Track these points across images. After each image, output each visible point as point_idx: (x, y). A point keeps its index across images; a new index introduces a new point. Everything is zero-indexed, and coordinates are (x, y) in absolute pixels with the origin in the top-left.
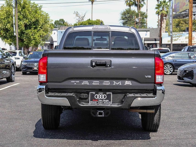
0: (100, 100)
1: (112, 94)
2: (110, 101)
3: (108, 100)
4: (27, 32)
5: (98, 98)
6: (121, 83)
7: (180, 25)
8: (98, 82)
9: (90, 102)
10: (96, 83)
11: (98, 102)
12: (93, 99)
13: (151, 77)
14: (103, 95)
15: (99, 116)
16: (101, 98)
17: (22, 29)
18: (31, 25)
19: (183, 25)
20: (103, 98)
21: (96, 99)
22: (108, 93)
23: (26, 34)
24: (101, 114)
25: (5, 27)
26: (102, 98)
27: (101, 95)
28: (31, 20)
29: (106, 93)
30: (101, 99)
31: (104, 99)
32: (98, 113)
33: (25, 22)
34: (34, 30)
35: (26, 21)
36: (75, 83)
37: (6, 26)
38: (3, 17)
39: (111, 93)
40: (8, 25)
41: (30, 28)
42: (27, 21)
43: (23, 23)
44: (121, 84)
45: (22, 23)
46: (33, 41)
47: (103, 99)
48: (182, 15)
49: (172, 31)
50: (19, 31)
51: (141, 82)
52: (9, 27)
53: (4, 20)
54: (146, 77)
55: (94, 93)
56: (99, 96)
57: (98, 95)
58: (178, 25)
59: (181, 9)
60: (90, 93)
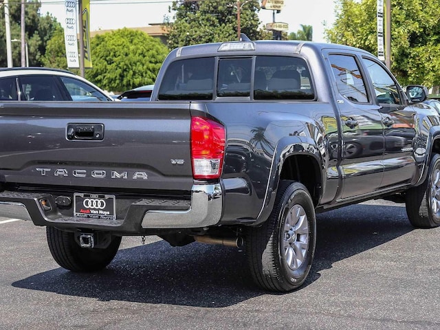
0: (95, 212)
1: (114, 200)
2: (112, 213)
3: (108, 213)
4: (414, 51)
5: (90, 206)
6: (126, 175)
8: (84, 171)
9: (75, 213)
10: (79, 173)
11: (90, 215)
12: (80, 208)
13: (182, 163)
14: (99, 201)
15: (81, 245)
16: (95, 206)
17: (401, 46)
18: (428, 35)
20: (99, 207)
21: (87, 209)
22: (107, 196)
23: (414, 58)
24: (86, 240)
25: (364, 43)
26: (97, 206)
27: (94, 201)
28: (428, 22)
29: (104, 197)
30: (95, 209)
31: (101, 210)
32: (82, 239)
33: (410, 28)
34: (433, 47)
35: (414, 27)
37: (365, 40)
38: (359, 21)
39: (114, 197)
40: (369, 37)
41: (424, 43)
42: (417, 25)
43: (406, 31)
44: (126, 177)
45: (402, 31)
46: (432, 73)
47: (99, 209)
50: (395, 50)
51: (164, 173)
52: (372, 42)
53: (361, 26)
54: (174, 162)
55: (82, 195)
56: (92, 201)
57: (90, 201)
60: (75, 194)
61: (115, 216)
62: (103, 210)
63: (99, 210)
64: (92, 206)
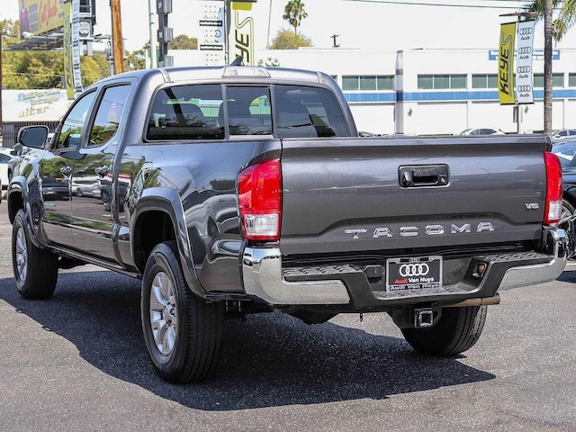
0: (414, 281)
1: (441, 262)
2: (437, 279)
3: (432, 279)
5: (408, 274)
7: (29, 68)
8: (415, 228)
9: (388, 286)
10: (408, 231)
11: (408, 285)
12: (395, 278)
13: (538, 207)
14: (420, 266)
15: (422, 325)
16: (414, 273)
19: (40, 70)
20: (420, 273)
21: (404, 278)
22: (432, 258)
26: (417, 272)
27: (414, 266)
29: (427, 259)
30: (414, 277)
32: (420, 317)
36: (355, 234)
39: (440, 258)
48: (48, 40)
49: (81, 85)
51: (515, 221)
54: (529, 207)
55: (397, 260)
56: (411, 267)
57: (408, 267)
58: (23, 69)
59: (44, 24)
60: (389, 261)
61: (441, 282)
62: (425, 277)
63: (419, 277)
64: (411, 273)
